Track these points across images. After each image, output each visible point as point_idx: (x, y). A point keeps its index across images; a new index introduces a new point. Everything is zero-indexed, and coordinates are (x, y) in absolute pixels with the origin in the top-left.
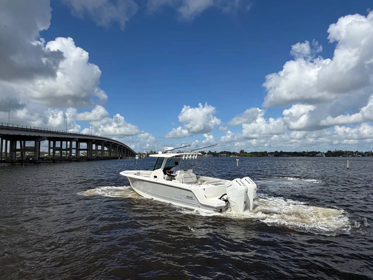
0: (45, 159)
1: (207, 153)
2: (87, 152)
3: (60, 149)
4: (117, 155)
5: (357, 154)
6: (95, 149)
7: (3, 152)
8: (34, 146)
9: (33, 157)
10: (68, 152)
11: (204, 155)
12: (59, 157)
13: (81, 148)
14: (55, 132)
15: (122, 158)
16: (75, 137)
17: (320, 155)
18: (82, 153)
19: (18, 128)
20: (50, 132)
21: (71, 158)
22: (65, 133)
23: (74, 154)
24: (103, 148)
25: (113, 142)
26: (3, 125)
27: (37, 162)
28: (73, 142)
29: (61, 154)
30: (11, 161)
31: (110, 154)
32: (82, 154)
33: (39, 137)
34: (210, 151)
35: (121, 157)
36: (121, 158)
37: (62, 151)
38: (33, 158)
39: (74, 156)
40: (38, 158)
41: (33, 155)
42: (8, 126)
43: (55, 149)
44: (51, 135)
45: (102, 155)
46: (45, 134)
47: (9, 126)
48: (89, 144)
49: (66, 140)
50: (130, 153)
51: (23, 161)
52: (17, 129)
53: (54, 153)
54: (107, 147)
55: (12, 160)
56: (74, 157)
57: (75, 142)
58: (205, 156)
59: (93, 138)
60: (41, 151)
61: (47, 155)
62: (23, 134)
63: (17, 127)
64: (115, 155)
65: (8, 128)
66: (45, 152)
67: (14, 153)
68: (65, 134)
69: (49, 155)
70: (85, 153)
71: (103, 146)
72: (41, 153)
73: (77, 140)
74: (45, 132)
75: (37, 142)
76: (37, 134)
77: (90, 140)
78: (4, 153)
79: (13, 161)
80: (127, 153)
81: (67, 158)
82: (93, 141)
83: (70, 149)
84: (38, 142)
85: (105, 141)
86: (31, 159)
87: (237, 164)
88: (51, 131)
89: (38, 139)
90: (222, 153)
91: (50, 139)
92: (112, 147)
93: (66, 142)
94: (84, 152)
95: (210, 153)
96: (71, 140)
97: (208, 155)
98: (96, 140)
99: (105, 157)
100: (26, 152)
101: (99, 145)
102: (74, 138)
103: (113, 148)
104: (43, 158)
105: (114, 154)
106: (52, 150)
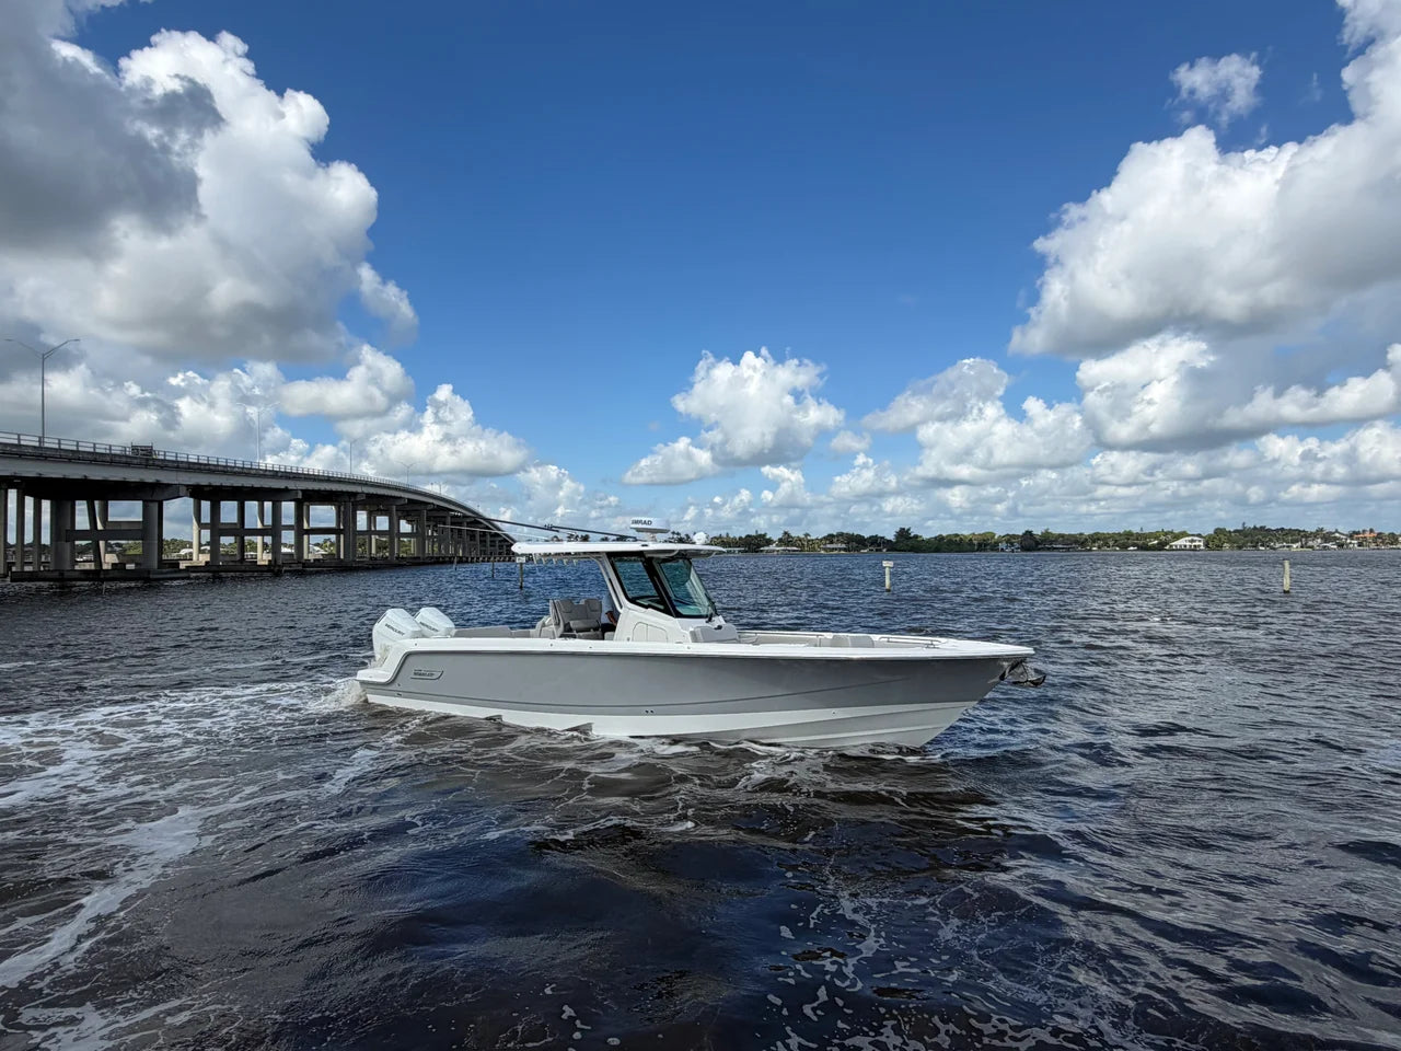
0: (183, 565)
1: (775, 538)
2: (338, 540)
3: (239, 530)
4: (447, 550)
5: (1319, 541)
6: (365, 529)
7: (26, 542)
8: (141, 520)
9: (138, 560)
10: (268, 540)
11: (766, 548)
12: (233, 559)
13: (313, 525)
14: (218, 465)
15: (467, 562)
16: (291, 485)
17: (1188, 544)
18: (317, 545)
19: (78, 451)
20: (197, 466)
21: (280, 562)
22: (253, 472)
23: (291, 546)
24: (393, 525)
25: (431, 501)
26: (22, 443)
27: (151, 576)
28: (283, 503)
29: (242, 548)
30: (56, 574)
31: (421, 547)
32: (317, 548)
33: (157, 486)
34: (786, 533)
35: (461, 558)
36: (461, 561)
37: (246, 538)
38: (137, 564)
39: (291, 555)
40: (155, 564)
41: (139, 551)
42: (40, 448)
43: (217, 529)
44: (203, 480)
45: (392, 552)
46: (180, 473)
47: (46, 445)
48: (342, 509)
49: (259, 494)
50: (494, 541)
51: (102, 576)
52: (75, 457)
53: (214, 543)
54: (409, 522)
55: (62, 573)
56: (287, 557)
57: (293, 503)
58: (767, 552)
59: (358, 489)
60: (167, 536)
61: (191, 550)
62: (97, 474)
63: (75, 448)
64: (440, 549)
65: (41, 454)
66: (182, 542)
67: (68, 546)
68: (254, 476)
69: (201, 552)
70: (328, 543)
71: (395, 518)
72: (168, 543)
73: (300, 496)
74: (178, 467)
75: (151, 505)
76: (150, 476)
77: (346, 496)
78: (30, 545)
79: (66, 575)
80: (485, 541)
81: (263, 563)
82: (359, 498)
83: (274, 530)
84: (156, 506)
85: (401, 498)
86: (130, 566)
87: (887, 577)
88: (201, 464)
89: (153, 495)
90: (830, 538)
91: (198, 493)
92: (428, 519)
93: (256, 503)
94: (326, 541)
95: (787, 540)
96: (276, 496)
97: (781, 546)
98: (369, 496)
99: (403, 558)
100: (112, 542)
101: (381, 515)
102: (286, 490)
103: (432, 524)
104: (175, 564)
105: (436, 545)
106: (206, 535)
